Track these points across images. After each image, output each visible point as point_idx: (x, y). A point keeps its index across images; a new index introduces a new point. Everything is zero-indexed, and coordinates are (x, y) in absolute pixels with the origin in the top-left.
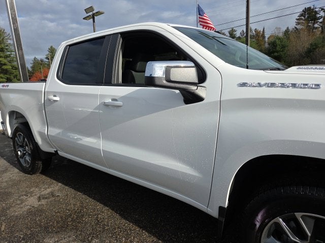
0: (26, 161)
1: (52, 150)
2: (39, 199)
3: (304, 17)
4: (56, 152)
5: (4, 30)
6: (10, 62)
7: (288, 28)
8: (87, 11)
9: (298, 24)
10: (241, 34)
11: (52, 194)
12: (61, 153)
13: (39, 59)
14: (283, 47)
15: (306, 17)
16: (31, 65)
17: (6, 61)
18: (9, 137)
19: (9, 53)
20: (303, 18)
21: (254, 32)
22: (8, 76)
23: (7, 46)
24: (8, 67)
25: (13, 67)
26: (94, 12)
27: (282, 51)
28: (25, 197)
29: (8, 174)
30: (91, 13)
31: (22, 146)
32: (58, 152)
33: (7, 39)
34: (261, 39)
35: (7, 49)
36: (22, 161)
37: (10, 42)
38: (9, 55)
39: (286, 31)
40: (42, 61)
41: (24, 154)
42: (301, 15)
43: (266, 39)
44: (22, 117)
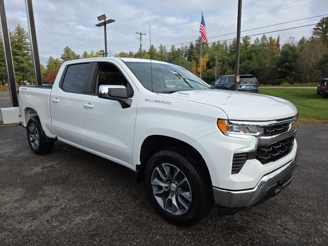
0: (35, 144)
1: (54, 136)
2: (42, 168)
3: (322, 27)
4: (56, 137)
5: (23, 29)
6: (27, 60)
7: (303, 38)
8: (99, 18)
9: (315, 33)
10: (255, 41)
11: (52, 166)
12: (60, 139)
13: (55, 59)
14: (295, 57)
15: (324, 26)
16: (47, 64)
17: (23, 59)
18: (24, 127)
19: (26, 51)
20: (320, 27)
21: (268, 40)
22: (24, 74)
23: (25, 45)
24: (25, 65)
25: (30, 65)
26: (106, 20)
27: (294, 61)
28: (33, 167)
29: (22, 153)
30: (103, 21)
31: (33, 134)
32: (58, 138)
33: (25, 38)
34: (276, 47)
35: (25, 48)
36: (33, 144)
37: (28, 41)
38: (27, 53)
39: (301, 40)
40: (57, 60)
41: (35, 139)
42: (319, 24)
43: (281, 48)
44: (35, 112)
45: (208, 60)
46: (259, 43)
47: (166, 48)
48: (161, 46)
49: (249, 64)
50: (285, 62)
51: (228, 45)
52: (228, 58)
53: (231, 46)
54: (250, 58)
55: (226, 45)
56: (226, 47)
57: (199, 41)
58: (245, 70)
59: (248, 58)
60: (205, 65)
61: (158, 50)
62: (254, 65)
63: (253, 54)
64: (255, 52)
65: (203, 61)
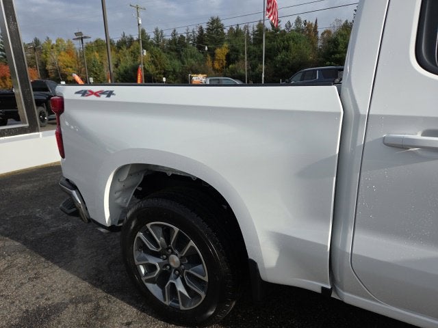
7: (347, 21)
10: (286, 26)
21: (303, 24)
34: (313, 34)
43: (320, 35)
45: (227, 51)
46: (292, 28)
47: (164, 33)
48: (157, 31)
49: (287, 56)
50: (334, 53)
51: (251, 31)
52: (255, 48)
53: (254, 32)
54: (287, 48)
55: (248, 30)
56: (248, 33)
57: (211, 24)
58: (282, 65)
59: (284, 48)
60: (224, 58)
61: (152, 36)
62: (295, 58)
63: (291, 43)
64: (293, 39)
65: (221, 52)
